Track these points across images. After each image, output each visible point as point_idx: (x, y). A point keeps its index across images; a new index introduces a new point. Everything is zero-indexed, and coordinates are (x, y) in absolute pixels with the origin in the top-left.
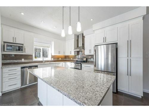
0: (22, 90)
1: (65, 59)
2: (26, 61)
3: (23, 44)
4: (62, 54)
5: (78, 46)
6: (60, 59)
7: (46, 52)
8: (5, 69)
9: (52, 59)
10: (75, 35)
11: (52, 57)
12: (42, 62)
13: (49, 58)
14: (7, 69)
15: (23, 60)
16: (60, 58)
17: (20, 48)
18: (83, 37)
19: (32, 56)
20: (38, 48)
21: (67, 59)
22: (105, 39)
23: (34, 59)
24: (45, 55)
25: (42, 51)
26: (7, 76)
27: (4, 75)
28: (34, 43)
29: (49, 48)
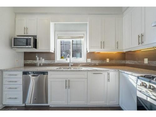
1: (123, 62)
4: (111, 50)
6: (108, 60)
9: (89, 61)
15: (43, 61)
19: (53, 54)
21: (128, 62)
29: (82, 40)
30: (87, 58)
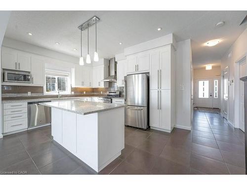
0: (29, 133)
1: (93, 94)
2: (34, 95)
3: (29, 72)
4: (87, 86)
5: (109, 75)
7: (63, 83)
8: (7, 104)
9: (73, 93)
10: (105, 59)
11: (73, 89)
12: (57, 96)
13: (68, 92)
14: (8, 105)
15: (29, 94)
16: (85, 92)
17: (26, 77)
18: (116, 63)
19: (42, 88)
20: (51, 76)
21: (95, 94)
22: (137, 67)
23: (46, 93)
24: (61, 86)
25: (57, 81)
26: (9, 113)
27: (6, 112)
28: (46, 70)
29: (68, 78)
30: (72, 91)
